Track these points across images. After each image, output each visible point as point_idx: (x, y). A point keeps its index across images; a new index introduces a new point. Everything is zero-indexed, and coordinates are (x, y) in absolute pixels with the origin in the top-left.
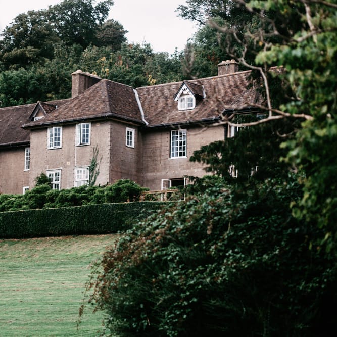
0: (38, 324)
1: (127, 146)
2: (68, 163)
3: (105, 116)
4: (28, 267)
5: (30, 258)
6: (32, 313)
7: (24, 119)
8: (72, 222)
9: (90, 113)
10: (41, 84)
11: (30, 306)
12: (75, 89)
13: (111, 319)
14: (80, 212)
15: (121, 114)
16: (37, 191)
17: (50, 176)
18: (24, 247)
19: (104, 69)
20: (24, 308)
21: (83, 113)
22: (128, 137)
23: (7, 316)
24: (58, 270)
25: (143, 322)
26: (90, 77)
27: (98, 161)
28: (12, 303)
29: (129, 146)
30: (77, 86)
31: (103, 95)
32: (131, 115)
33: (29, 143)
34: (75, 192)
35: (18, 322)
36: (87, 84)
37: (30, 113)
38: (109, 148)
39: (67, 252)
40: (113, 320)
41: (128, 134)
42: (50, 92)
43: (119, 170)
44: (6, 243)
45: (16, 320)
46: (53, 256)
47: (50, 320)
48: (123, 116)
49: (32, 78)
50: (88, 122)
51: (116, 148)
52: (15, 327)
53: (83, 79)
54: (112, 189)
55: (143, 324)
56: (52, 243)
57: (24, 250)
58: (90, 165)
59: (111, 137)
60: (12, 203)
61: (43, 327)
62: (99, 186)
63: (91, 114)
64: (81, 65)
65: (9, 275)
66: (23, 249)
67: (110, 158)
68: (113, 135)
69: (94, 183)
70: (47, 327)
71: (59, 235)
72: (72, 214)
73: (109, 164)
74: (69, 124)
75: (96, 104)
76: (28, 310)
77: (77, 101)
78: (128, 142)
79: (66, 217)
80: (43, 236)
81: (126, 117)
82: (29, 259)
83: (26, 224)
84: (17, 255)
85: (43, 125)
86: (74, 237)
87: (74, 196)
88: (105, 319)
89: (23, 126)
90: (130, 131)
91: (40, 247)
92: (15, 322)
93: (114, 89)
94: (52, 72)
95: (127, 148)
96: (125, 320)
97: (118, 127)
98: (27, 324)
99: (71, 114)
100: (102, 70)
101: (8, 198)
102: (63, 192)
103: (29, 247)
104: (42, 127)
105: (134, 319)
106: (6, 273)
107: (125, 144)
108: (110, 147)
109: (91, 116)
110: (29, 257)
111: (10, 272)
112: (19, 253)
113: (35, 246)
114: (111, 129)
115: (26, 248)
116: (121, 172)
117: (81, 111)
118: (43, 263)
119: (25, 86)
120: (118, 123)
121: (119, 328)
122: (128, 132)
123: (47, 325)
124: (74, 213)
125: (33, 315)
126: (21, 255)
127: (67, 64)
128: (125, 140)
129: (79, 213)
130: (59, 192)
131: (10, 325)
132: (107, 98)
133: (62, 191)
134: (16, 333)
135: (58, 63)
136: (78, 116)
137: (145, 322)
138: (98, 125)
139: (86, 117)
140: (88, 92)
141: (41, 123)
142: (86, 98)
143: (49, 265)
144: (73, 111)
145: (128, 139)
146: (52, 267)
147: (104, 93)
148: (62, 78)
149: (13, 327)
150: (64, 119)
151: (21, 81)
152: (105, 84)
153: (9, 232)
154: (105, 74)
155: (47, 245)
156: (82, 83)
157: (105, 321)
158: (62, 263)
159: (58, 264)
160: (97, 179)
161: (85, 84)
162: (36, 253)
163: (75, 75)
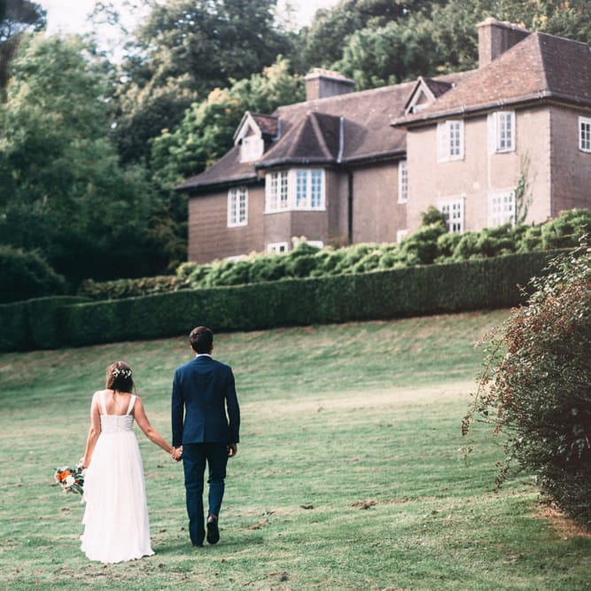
0: (404, 463)
1: (581, 151)
2: (476, 185)
3: (540, 98)
4: (401, 370)
5: (406, 354)
6: (396, 445)
7: (394, 110)
8: (480, 286)
9: (513, 93)
10: (427, 50)
11: (395, 432)
12: (485, 53)
13: (520, 440)
14: (494, 268)
15: (569, 94)
16: (421, 237)
17: (444, 209)
18: (396, 333)
19: (539, 16)
20: (384, 437)
21: (499, 95)
22: (583, 134)
23: (353, 450)
24: (455, 372)
25: (578, 442)
26: (510, 30)
27: (530, 180)
28: (364, 429)
29: (585, 150)
30: (489, 46)
31: (535, 60)
32: (586, 94)
33: (404, 153)
34: (490, 236)
35: (369, 460)
36: (506, 43)
37: (405, 99)
38: (549, 154)
39: (471, 340)
40: (524, 443)
41: (583, 128)
42: (442, 63)
43: (568, 194)
44: (363, 328)
45: (367, 456)
46: (447, 348)
47: (427, 455)
48: (571, 97)
49: (410, 39)
50: (511, 110)
51: (561, 154)
52: (363, 468)
53: (499, 34)
54: (555, 227)
55: (576, 445)
56: (445, 326)
57: (396, 340)
58: (516, 188)
59: (551, 135)
60: (377, 260)
61: (414, 466)
62: (533, 225)
63: (515, 96)
64: (497, 12)
65: (368, 383)
66: (393, 337)
67: (552, 172)
68: (554, 130)
69: (523, 219)
70: (420, 467)
71: (457, 311)
72: (480, 271)
73: (549, 184)
74: (475, 116)
75: (523, 78)
76: (391, 440)
77: (489, 73)
78: (583, 142)
79: (469, 279)
80: (430, 313)
81: (576, 98)
82: (404, 356)
83: (398, 292)
84: (382, 349)
85: (429, 119)
86: (484, 314)
87: (487, 243)
88: (511, 440)
89: (394, 123)
90: (586, 123)
91: (424, 334)
92: (365, 459)
93: (556, 48)
94: (443, 27)
95: (581, 154)
96: (544, 440)
97: (564, 117)
98: (385, 463)
99: (479, 97)
100: (535, 19)
101: (369, 251)
102: (467, 237)
103: (404, 335)
104: (427, 123)
105: (561, 438)
106: (361, 380)
107: (578, 148)
108: (551, 153)
109: (515, 100)
110: (404, 352)
111: (370, 378)
112: (387, 345)
113: (415, 332)
114: (551, 120)
115: (398, 336)
116: (573, 199)
117: (496, 91)
118: (429, 360)
119: (398, 54)
120: (564, 108)
121: (535, 455)
122: (583, 125)
123: (422, 463)
124: (483, 270)
125: (398, 447)
126: (390, 349)
127: (471, 12)
128: (578, 141)
129: (491, 270)
130: (461, 237)
131: (354, 466)
132: (541, 65)
133: (465, 235)
134: (363, 479)
135: (455, 11)
136: (491, 100)
137: (581, 442)
138: (527, 116)
139: (506, 101)
140: (508, 57)
141: (425, 116)
142: (505, 66)
143: (438, 364)
144: (482, 91)
145: (583, 137)
146: (444, 367)
147: (536, 57)
148: (464, 36)
149: (358, 468)
150: (466, 107)
151: (392, 45)
152: (537, 41)
153: (367, 310)
154: (539, 26)
155: (435, 329)
156: (496, 41)
157: (510, 444)
158: (463, 360)
159: (455, 362)
160: (529, 212)
161: (503, 41)
162: (417, 344)
163: (484, 27)
